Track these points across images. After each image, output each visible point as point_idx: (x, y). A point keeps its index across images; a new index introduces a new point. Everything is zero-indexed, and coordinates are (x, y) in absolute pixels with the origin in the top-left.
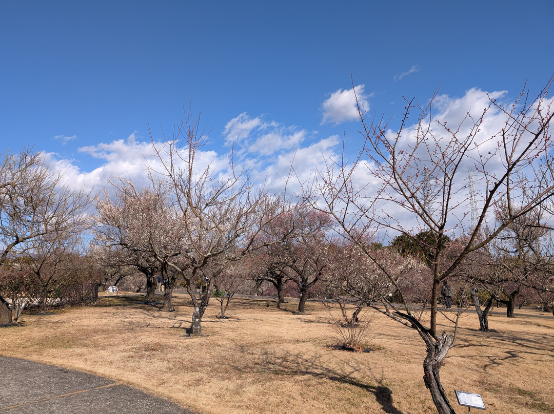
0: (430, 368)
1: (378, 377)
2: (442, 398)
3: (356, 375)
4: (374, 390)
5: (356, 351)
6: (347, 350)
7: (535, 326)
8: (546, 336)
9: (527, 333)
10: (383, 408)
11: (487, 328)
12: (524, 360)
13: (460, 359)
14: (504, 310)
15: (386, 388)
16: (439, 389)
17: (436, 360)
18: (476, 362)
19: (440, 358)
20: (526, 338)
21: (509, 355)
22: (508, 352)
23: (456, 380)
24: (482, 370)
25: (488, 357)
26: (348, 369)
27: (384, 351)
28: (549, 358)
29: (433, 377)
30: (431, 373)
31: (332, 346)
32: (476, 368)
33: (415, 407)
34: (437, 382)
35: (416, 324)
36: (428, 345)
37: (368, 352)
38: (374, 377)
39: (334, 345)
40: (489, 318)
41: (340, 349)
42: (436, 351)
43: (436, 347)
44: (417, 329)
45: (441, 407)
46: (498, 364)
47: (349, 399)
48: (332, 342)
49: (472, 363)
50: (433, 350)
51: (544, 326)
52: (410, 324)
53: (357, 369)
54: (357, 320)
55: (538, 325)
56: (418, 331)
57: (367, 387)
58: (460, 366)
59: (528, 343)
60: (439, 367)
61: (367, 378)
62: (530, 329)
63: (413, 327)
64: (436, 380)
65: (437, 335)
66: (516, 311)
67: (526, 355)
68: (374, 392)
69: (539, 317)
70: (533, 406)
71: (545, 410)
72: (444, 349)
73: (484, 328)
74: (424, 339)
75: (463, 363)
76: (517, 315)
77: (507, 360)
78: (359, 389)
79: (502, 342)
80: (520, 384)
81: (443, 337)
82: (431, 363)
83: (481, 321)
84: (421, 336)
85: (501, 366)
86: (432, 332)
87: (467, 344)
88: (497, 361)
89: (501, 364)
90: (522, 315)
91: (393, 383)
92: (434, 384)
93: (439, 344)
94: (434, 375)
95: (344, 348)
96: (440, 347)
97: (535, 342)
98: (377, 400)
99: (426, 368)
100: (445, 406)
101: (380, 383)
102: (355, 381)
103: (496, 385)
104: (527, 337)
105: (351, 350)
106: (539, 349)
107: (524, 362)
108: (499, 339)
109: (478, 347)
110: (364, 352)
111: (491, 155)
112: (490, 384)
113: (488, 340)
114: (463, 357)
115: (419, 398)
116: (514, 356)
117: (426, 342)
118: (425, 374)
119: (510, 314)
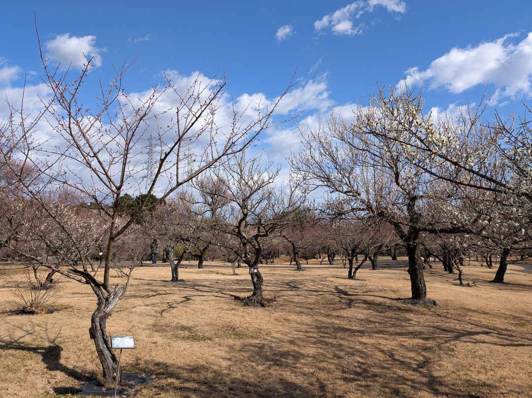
0: (97, 320)
1: (52, 336)
2: (105, 346)
3: (28, 339)
4: (42, 351)
5: (37, 313)
6: (26, 314)
7: (215, 274)
8: (218, 281)
9: (206, 280)
10: (47, 367)
11: (177, 278)
12: (194, 302)
13: (144, 307)
14: (197, 263)
15: (58, 346)
16: (103, 338)
17: (104, 312)
18: (156, 309)
19: (108, 310)
20: (203, 284)
21: (185, 299)
22: (184, 297)
23: (134, 326)
24: (159, 315)
25: (168, 303)
26: (18, 334)
27: (71, 309)
28: (213, 298)
29: (99, 328)
30: (98, 324)
31: (10, 311)
32: (155, 314)
33: (84, 359)
34: (102, 332)
35: (90, 280)
36: (99, 299)
37: (52, 313)
38: (48, 338)
39: (12, 310)
40: (180, 270)
41: (18, 314)
42: (106, 303)
43: (107, 299)
44: (90, 284)
45: (102, 354)
46: (173, 308)
47: (8, 366)
48: (11, 308)
49: (153, 310)
50: (103, 302)
51: (221, 273)
52: (84, 280)
53: (30, 332)
54: (51, 281)
55: (218, 273)
56: (92, 286)
57: (35, 350)
58: (141, 314)
59: (204, 288)
60: (106, 318)
61: (39, 340)
62: (210, 277)
63: (87, 282)
64: (101, 330)
65: (109, 288)
66: (205, 263)
67: (198, 298)
68: (43, 352)
69: (222, 267)
70: (188, 338)
71: (196, 339)
72: (113, 301)
73: (175, 279)
74: (96, 293)
75: (145, 311)
76: (205, 266)
77: (182, 304)
78: (25, 353)
79: (184, 289)
80: (184, 323)
81: (115, 290)
82: (99, 315)
83: (173, 273)
84: (94, 290)
85: (175, 309)
86: (105, 286)
87: (155, 294)
88: (174, 305)
89: (176, 307)
90: (210, 266)
91: (68, 340)
92: (99, 334)
93: (110, 297)
94: (101, 325)
95: (23, 311)
96: (110, 299)
97: (208, 287)
98: (43, 360)
99: (93, 321)
100: (106, 352)
101: (52, 342)
102: (22, 345)
103: (166, 326)
104: (205, 283)
105: (32, 313)
106: (209, 292)
107: (193, 304)
108: (182, 287)
109: (163, 295)
110: (47, 313)
111: (169, 128)
112: (161, 326)
113: (174, 288)
114: (147, 305)
115: (90, 349)
116: (188, 299)
117: (98, 295)
118: (92, 326)
119: (200, 266)
